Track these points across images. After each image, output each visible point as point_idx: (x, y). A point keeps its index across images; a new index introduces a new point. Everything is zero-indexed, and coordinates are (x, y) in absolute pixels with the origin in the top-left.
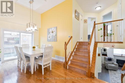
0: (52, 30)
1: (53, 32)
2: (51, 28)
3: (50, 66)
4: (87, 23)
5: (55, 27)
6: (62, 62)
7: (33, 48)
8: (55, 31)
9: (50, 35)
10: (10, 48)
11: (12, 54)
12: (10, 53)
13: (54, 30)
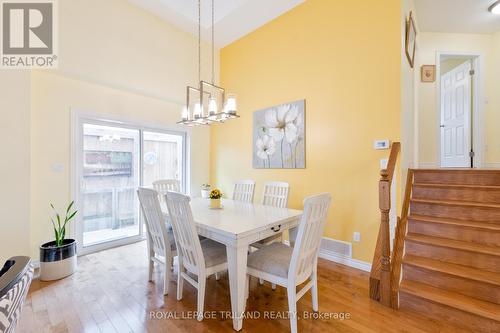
0: (281, 118)
1: (282, 126)
2: (275, 109)
3: (310, 291)
4: (434, 80)
5: (296, 103)
6: (363, 273)
7: (213, 197)
8: (294, 122)
9: (266, 137)
10: (96, 194)
11: (103, 221)
12: (97, 216)
13: (291, 114)
